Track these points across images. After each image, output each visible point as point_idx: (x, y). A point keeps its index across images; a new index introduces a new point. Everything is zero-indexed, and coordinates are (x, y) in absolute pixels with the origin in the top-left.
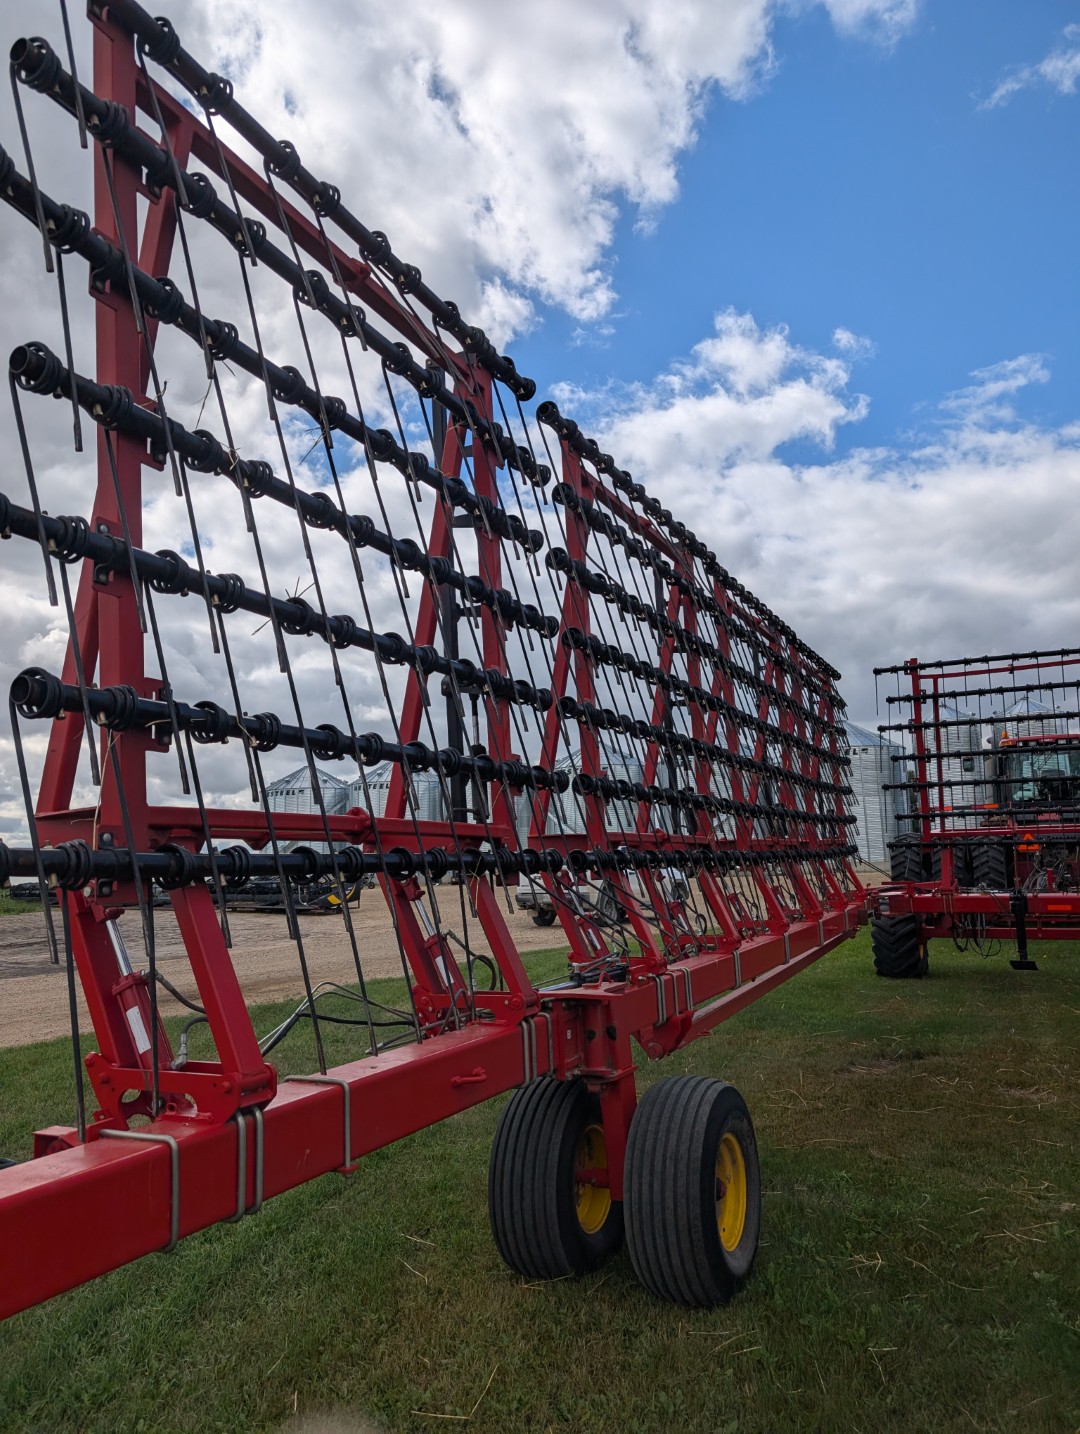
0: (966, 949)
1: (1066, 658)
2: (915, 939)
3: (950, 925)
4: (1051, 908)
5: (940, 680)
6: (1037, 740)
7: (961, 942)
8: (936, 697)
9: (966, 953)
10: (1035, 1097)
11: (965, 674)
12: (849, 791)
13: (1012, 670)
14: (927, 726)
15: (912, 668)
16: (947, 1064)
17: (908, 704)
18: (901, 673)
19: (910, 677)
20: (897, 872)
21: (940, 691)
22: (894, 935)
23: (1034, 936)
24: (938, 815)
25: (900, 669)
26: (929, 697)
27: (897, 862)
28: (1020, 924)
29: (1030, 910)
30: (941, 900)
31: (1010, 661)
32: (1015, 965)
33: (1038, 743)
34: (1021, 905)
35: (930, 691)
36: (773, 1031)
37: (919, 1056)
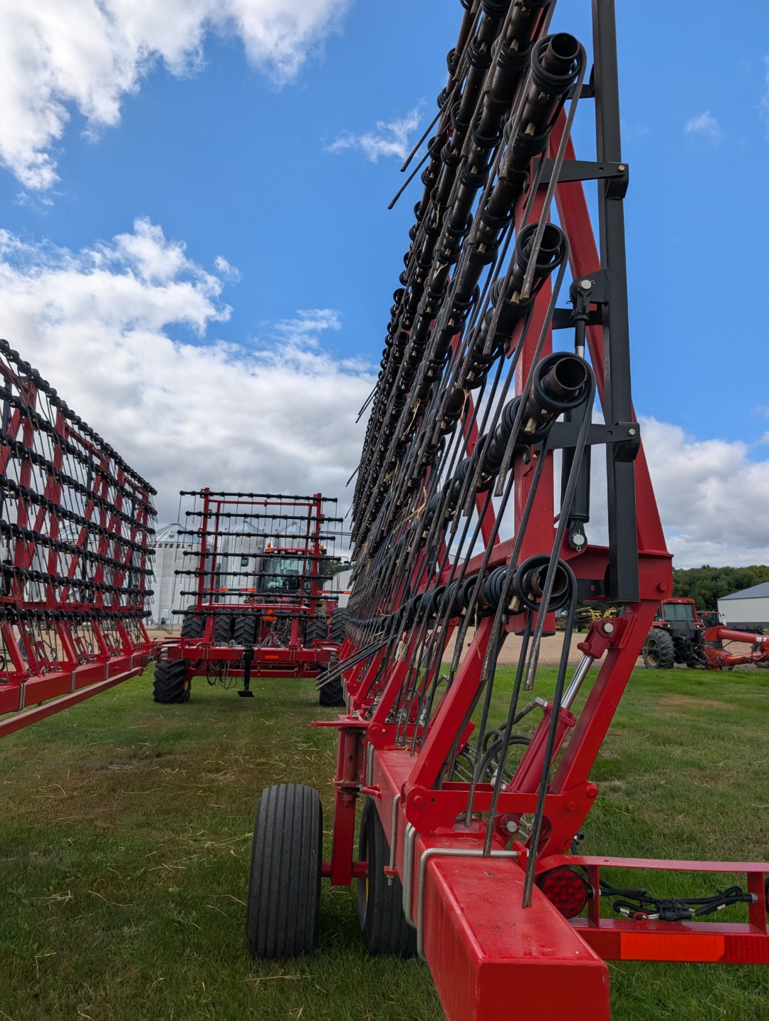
0: (214, 683)
1: (297, 501)
2: (182, 677)
3: (206, 668)
4: (267, 657)
5: (222, 505)
6: (286, 550)
7: (212, 679)
8: (218, 515)
9: (213, 686)
10: (222, 778)
11: (238, 503)
12: (151, 573)
13: (266, 504)
14: (210, 534)
15: (206, 494)
16: (175, 759)
17: (199, 517)
18: (198, 496)
19: (203, 500)
20: (186, 631)
21: (221, 512)
22: (169, 673)
23: (255, 675)
24: (208, 594)
25: (198, 493)
26: (214, 514)
27: (188, 624)
28: (247, 667)
29: (255, 658)
30: (202, 650)
31: (265, 498)
32: (241, 693)
33: (287, 553)
34: (250, 654)
35: (214, 511)
36: (61, 743)
37: (159, 756)
